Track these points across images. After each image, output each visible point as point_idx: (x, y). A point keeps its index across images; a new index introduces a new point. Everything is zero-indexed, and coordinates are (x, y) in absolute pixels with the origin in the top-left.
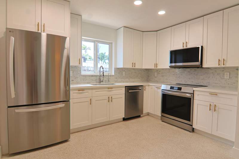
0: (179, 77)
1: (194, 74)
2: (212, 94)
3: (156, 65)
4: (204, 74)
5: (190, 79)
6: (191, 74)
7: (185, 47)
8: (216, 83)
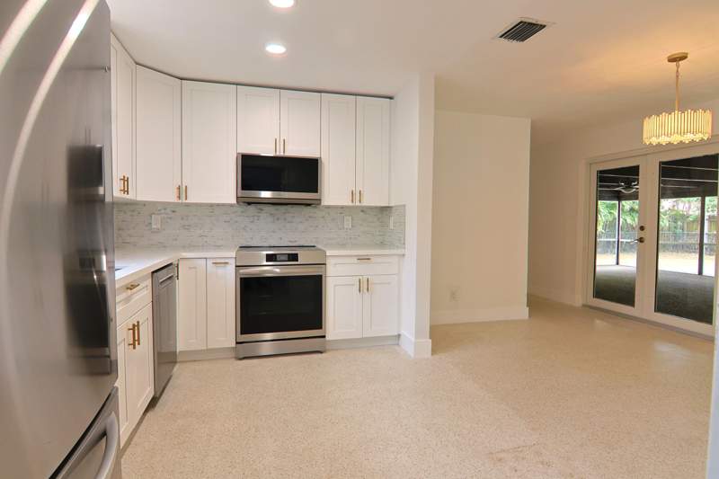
0: (244, 229)
1: (285, 219)
2: (360, 259)
3: (182, 192)
4: (307, 220)
5: (274, 232)
6: (278, 219)
7: (280, 153)
8: (330, 239)
